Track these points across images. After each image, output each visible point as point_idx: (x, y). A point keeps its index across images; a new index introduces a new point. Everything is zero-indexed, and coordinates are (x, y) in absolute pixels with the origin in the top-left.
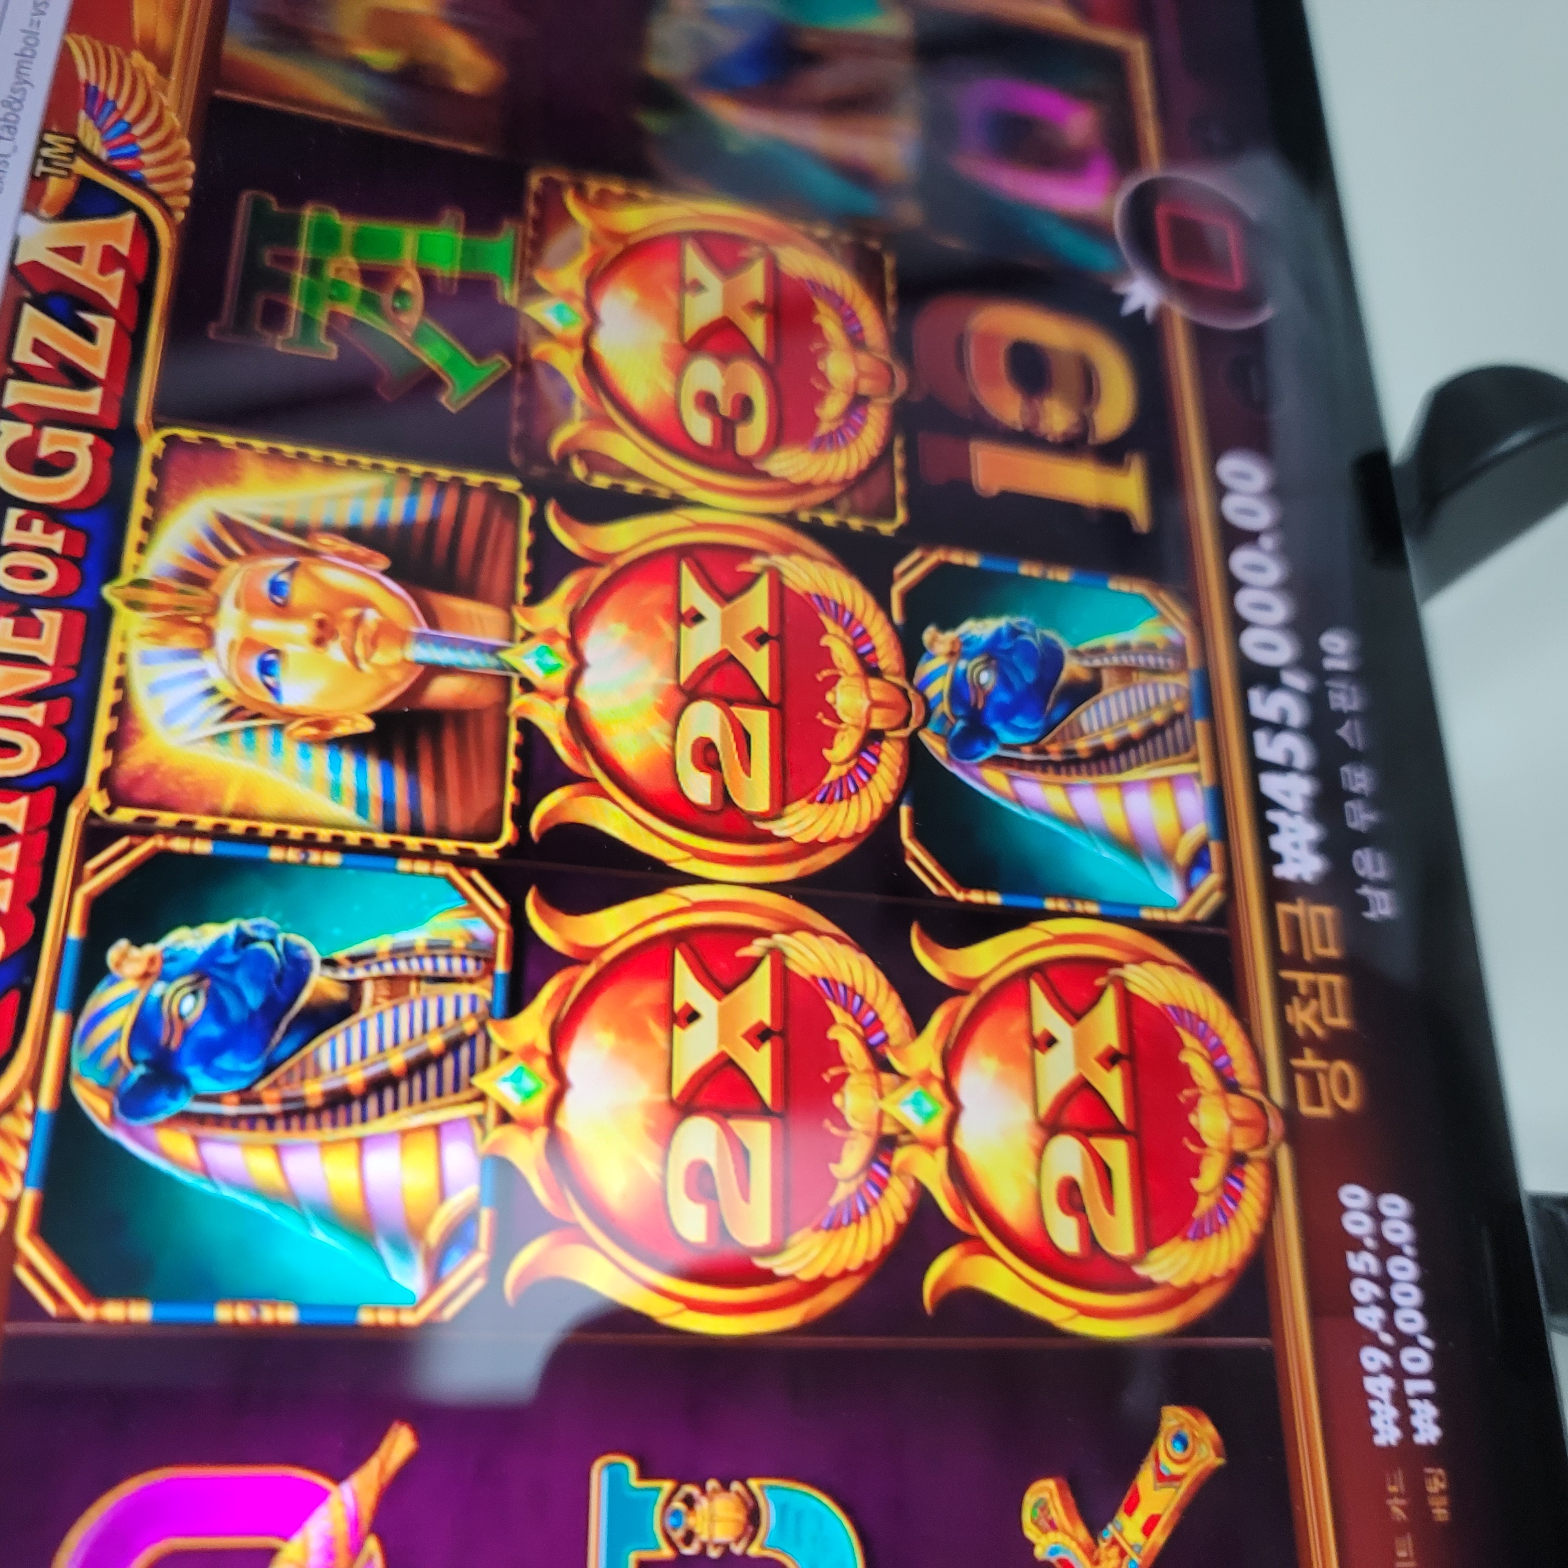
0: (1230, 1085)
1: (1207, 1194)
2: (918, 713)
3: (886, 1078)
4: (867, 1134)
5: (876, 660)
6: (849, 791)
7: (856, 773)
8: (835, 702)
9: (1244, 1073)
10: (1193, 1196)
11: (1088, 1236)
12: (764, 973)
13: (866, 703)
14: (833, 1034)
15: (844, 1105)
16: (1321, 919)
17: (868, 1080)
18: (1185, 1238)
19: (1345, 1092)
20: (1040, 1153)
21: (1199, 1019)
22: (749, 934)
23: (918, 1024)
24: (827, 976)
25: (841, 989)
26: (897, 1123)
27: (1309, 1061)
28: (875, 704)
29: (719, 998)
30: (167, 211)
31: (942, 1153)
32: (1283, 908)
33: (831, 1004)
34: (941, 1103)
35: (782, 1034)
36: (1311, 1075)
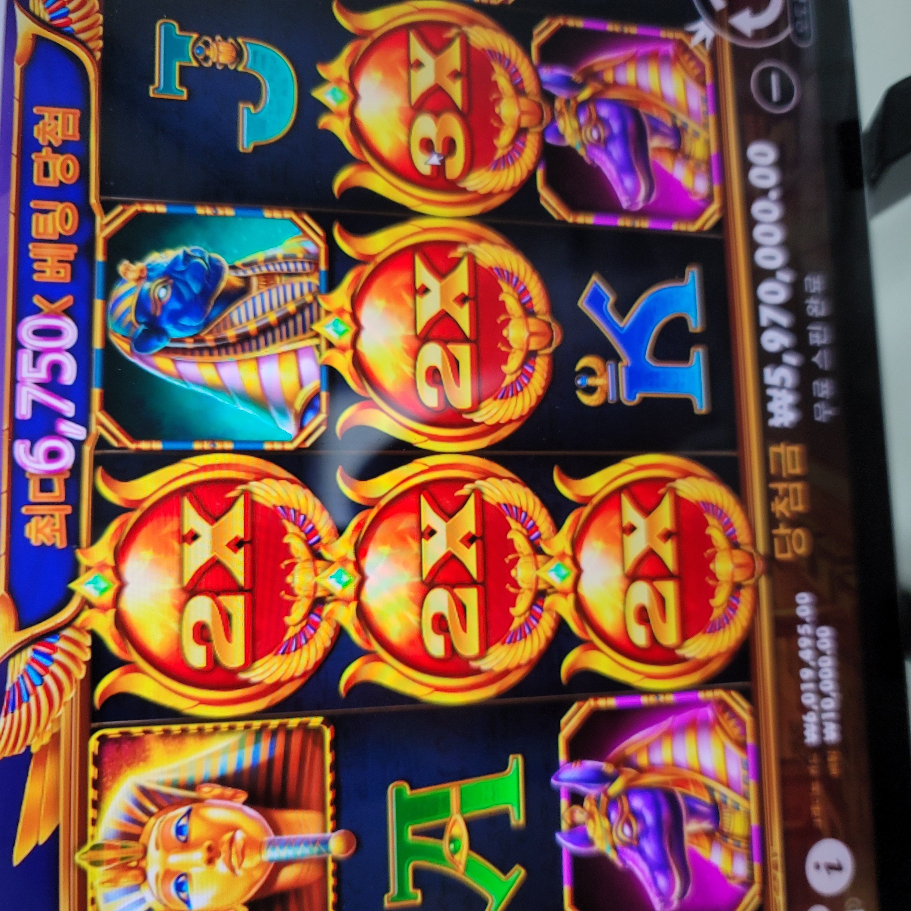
0: (734, 545)
1: (718, 607)
2: (557, 336)
3: (540, 558)
4: (530, 589)
5: (532, 306)
6: (517, 390)
7: (521, 378)
8: (508, 336)
9: (743, 537)
10: (710, 609)
11: (652, 637)
12: (471, 504)
13: (525, 334)
14: (510, 536)
15: (517, 575)
16: (793, 453)
17: (530, 559)
18: (705, 632)
19: (799, 545)
20: (626, 592)
21: (718, 508)
22: (461, 482)
23: (558, 525)
24: (506, 502)
25: (514, 509)
26: (546, 582)
27: (782, 530)
28: (532, 334)
29: (446, 521)
30: (90, 52)
31: (571, 598)
32: (773, 450)
33: (508, 518)
34: (571, 569)
35: (482, 538)
36: (782, 538)
